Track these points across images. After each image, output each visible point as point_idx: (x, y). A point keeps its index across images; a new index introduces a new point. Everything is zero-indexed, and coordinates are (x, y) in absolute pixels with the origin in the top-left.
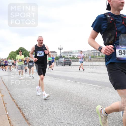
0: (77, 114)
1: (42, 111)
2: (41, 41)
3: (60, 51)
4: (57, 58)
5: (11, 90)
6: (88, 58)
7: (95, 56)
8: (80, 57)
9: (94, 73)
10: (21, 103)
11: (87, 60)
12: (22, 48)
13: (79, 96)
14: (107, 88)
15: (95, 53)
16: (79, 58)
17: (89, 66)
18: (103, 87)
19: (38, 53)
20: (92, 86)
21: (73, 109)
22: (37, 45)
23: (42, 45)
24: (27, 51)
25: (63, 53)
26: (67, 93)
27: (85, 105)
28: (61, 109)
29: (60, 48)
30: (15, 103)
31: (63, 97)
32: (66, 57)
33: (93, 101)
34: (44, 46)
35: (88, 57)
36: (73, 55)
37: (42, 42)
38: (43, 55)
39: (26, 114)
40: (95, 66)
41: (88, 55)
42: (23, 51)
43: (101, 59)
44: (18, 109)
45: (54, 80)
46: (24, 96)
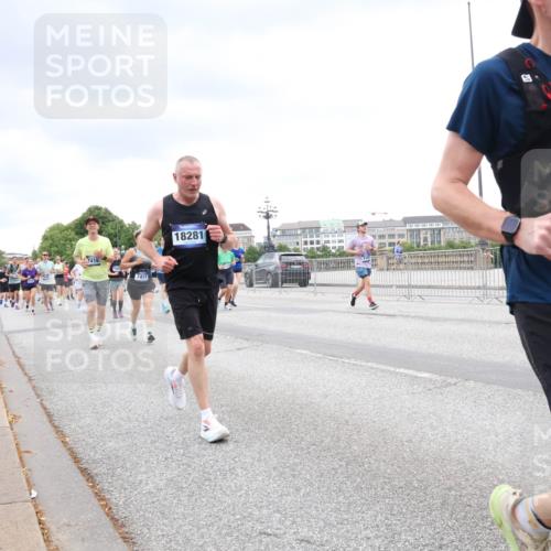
0: (341, 499)
1: (184, 485)
2: (189, 178)
3: (266, 221)
4: (253, 255)
5: (51, 393)
6: (391, 255)
7: (418, 246)
8: (357, 251)
9: (413, 317)
10: (96, 452)
11: (382, 261)
12: (98, 208)
13: (347, 422)
14: (472, 383)
15: (419, 230)
16: (353, 255)
17: (391, 286)
18: (453, 381)
19: (180, 233)
20: (406, 375)
21: (322, 475)
22: (175, 197)
23: (197, 195)
24: (121, 222)
25: (278, 233)
26: (297, 407)
27: (376, 460)
28: (269, 477)
29: (264, 208)
30: (69, 449)
31: (278, 425)
32: (291, 247)
33: (410, 441)
34: (205, 199)
35: (387, 248)
36: (323, 239)
37: (195, 181)
38: (201, 241)
39: (116, 498)
40: (416, 287)
41: (387, 241)
42: (104, 222)
43: (444, 259)
45: (239, 349)
46: (107, 422)
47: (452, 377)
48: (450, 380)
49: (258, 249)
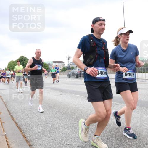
1: (46, 131)
3: (68, 60)
5: (10, 106)
10: (22, 122)
14: (123, 104)
18: (118, 103)
22: (35, 58)
25: (72, 64)
26: (76, 110)
28: (69, 129)
29: (68, 57)
30: (15, 122)
31: (71, 115)
39: (27, 135)
42: (24, 61)
44: (18, 129)
45: (61, 95)
46: (25, 114)
47: (118, 102)
48: (117, 103)
49: (66, 68)
